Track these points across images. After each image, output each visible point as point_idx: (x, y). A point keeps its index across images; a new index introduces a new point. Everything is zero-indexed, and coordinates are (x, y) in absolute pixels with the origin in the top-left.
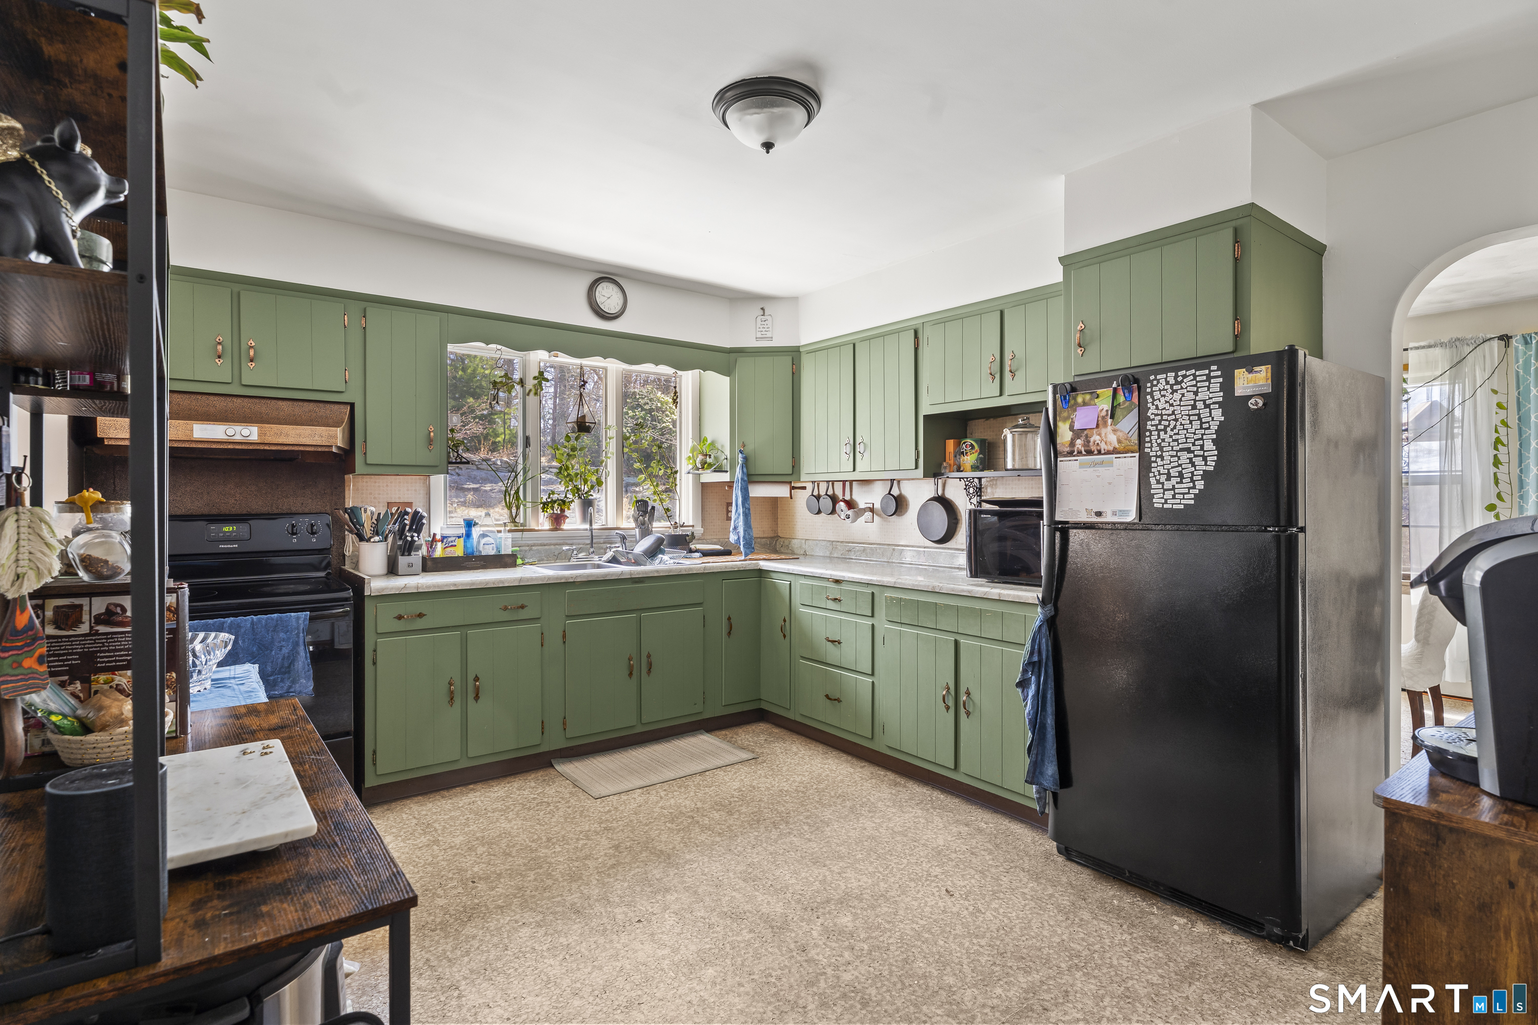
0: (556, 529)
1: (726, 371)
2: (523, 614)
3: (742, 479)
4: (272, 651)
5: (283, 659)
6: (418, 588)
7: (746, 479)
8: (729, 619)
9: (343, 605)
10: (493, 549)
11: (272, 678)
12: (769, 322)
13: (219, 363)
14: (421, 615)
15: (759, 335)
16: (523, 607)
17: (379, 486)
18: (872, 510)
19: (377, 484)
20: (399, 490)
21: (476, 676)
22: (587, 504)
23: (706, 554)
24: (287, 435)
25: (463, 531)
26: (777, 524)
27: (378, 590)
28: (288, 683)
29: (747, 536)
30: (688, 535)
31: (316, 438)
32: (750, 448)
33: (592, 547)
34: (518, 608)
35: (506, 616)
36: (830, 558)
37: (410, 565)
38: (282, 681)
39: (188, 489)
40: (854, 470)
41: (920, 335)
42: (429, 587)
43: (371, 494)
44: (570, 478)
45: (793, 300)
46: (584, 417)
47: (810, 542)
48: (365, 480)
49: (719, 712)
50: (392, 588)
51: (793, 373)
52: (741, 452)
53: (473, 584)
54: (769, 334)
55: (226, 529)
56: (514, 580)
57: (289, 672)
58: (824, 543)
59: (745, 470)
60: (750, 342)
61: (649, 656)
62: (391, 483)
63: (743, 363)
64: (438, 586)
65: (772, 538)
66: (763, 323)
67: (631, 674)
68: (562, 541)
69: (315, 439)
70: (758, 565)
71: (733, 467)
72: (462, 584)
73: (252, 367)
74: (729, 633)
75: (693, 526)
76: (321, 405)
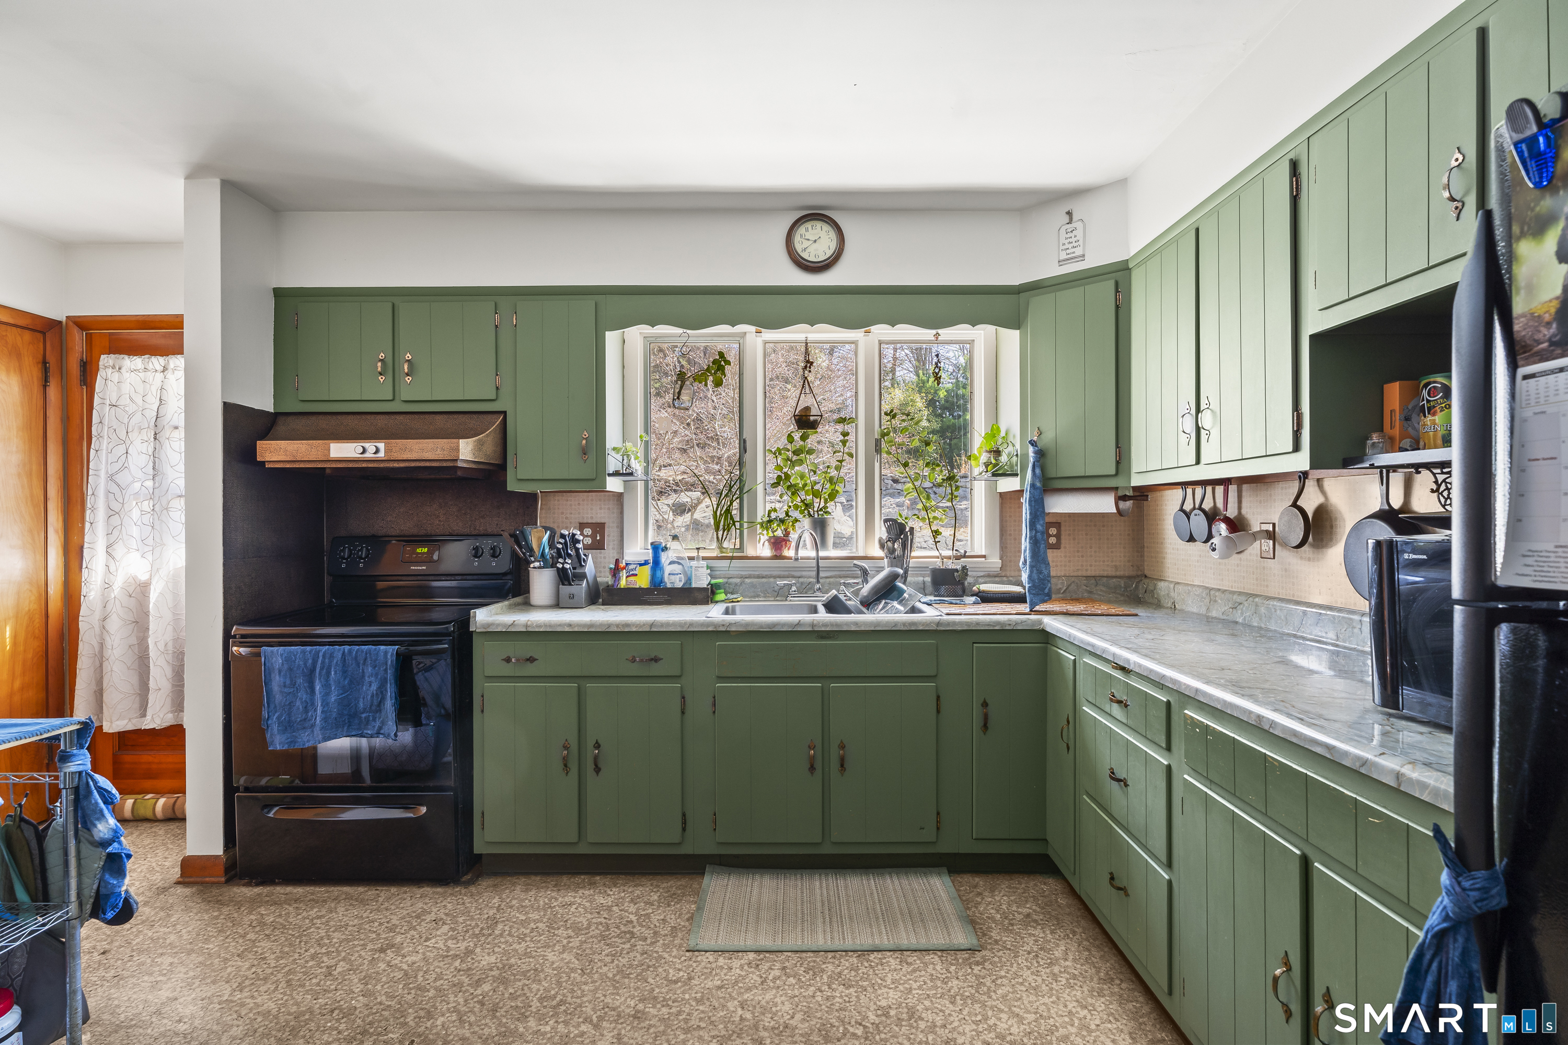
0: (776, 557)
1: (1014, 322)
2: (656, 669)
3: (1033, 486)
4: (363, 685)
5: (372, 696)
6: (527, 626)
7: (1038, 484)
8: (985, 704)
9: (441, 641)
10: (680, 581)
11: (363, 716)
12: (1079, 233)
13: (382, 380)
14: (531, 660)
15: (1063, 256)
16: (656, 660)
17: (571, 505)
18: (1271, 535)
19: (569, 503)
20: (592, 509)
21: (597, 742)
22: (820, 525)
23: (986, 598)
24: (411, 450)
25: (649, 555)
26: (1142, 556)
27: (483, 626)
28: (378, 724)
29: (1035, 576)
30: (957, 570)
31: (439, 452)
32: (1048, 438)
33: (818, 582)
34: (652, 660)
35: (634, 669)
36: (1209, 620)
37: (572, 597)
38: (374, 720)
39: (401, 510)
40: (1198, 462)
41: (1303, 170)
42: (540, 626)
43: (562, 513)
44: (794, 490)
45: (1120, 184)
46: (807, 409)
47: (1180, 587)
48: (557, 498)
49: (967, 847)
50: (498, 625)
51: (1117, 307)
52: (1033, 443)
53: (592, 625)
54: (1079, 252)
55: (419, 550)
56: (644, 625)
57: (380, 711)
58: (1199, 591)
59: (1038, 471)
60: (1050, 270)
61: (842, 746)
62: (583, 500)
63: (1039, 306)
64: (550, 626)
65: (1129, 577)
66: (1069, 235)
67: (812, 768)
68: (786, 573)
69: (437, 453)
70: (1040, 622)
71: (1024, 469)
72: (579, 625)
73: (409, 381)
74: (985, 727)
75: (984, 556)
76: (475, 416)
